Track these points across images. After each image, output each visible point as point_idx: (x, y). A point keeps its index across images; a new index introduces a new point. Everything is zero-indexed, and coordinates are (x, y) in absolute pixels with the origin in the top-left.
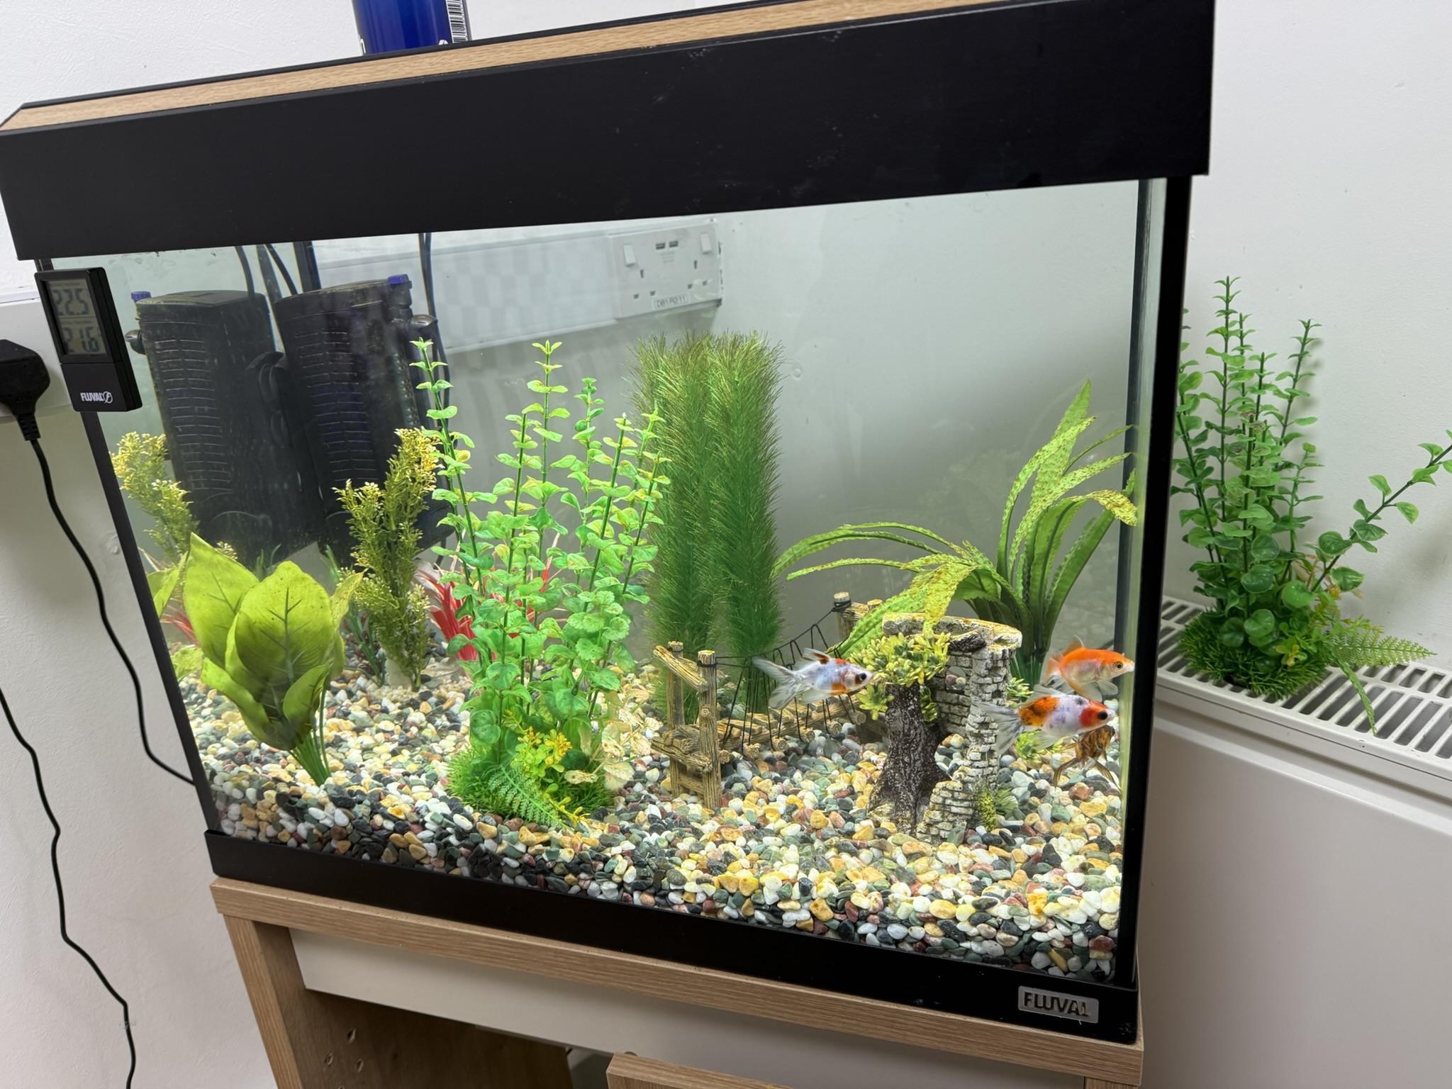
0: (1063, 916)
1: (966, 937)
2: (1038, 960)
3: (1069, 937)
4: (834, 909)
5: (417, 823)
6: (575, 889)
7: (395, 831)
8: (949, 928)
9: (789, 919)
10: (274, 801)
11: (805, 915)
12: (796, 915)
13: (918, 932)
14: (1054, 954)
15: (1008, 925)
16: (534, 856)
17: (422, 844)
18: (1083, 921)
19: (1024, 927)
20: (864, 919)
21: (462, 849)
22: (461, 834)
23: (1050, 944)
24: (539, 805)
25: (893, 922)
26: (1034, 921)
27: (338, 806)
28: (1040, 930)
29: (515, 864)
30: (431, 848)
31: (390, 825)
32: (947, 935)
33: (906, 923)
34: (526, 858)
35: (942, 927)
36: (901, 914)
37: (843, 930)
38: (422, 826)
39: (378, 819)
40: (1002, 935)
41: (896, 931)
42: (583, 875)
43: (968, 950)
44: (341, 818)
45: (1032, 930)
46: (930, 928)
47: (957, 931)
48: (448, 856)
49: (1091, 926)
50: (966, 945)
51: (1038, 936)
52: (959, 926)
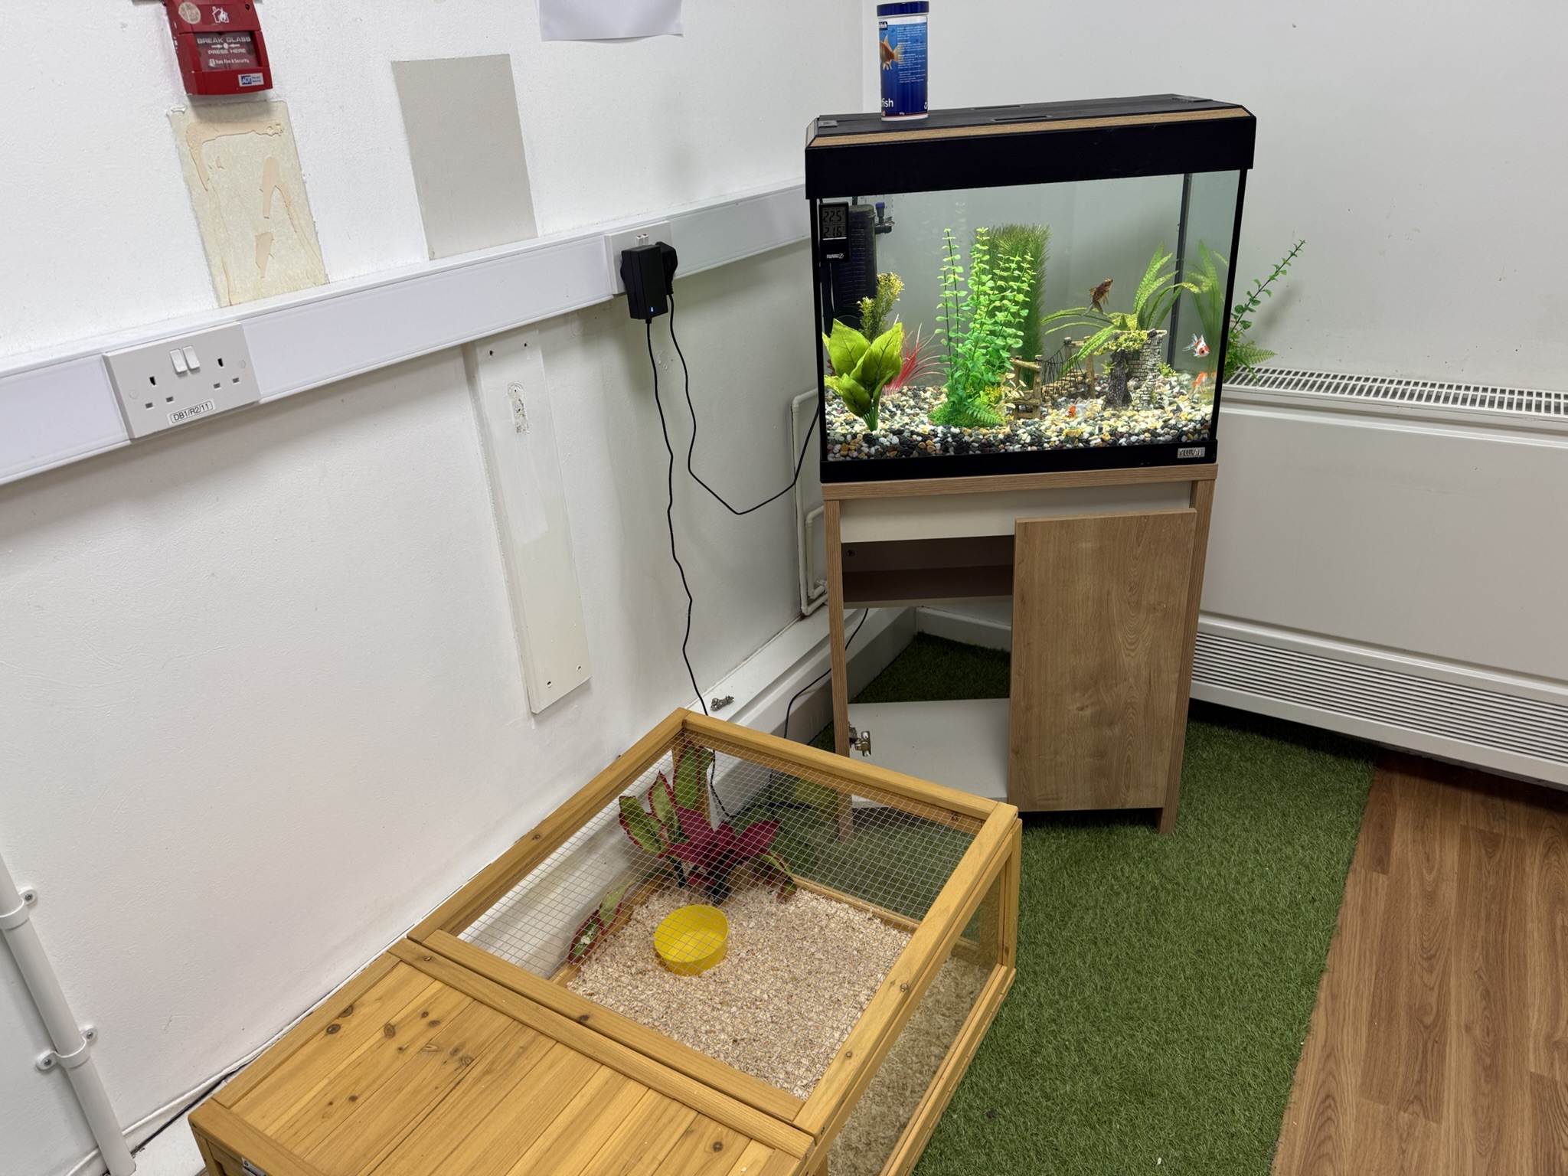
0: (1194, 419)
1: (1160, 435)
2: (1184, 439)
3: (1195, 427)
4: (1111, 435)
5: (933, 435)
6: (1003, 451)
7: (922, 441)
8: (1153, 433)
9: (1093, 443)
10: (861, 438)
11: (1099, 440)
12: (1096, 441)
13: (1142, 437)
14: (1189, 435)
15: (1174, 427)
16: (986, 439)
17: (935, 445)
18: (1200, 419)
19: (1180, 426)
20: (1122, 437)
21: (954, 443)
22: (954, 436)
23: (1188, 431)
24: (993, 416)
25: (1133, 435)
26: (1184, 423)
27: (894, 435)
28: (1185, 426)
29: (977, 445)
30: (938, 445)
31: (920, 438)
32: (1152, 436)
33: (1137, 435)
34: (983, 441)
35: (1151, 434)
36: (1136, 431)
37: (1115, 442)
38: (936, 436)
39: (915, 437)
40: (1172, 431)
41: (1134, 438)
42: (1008, 444)
43: (1160, 440)
44: (895, 440)
45: (1182, 427)
46: (1147, 434)
47: (1157, 433)
48: (945, 448)
49: (1203, 422)
50: (1158, 438)
51: (1185, 429)
52: (1158, 431)
